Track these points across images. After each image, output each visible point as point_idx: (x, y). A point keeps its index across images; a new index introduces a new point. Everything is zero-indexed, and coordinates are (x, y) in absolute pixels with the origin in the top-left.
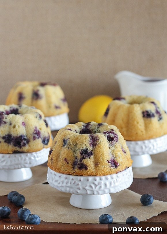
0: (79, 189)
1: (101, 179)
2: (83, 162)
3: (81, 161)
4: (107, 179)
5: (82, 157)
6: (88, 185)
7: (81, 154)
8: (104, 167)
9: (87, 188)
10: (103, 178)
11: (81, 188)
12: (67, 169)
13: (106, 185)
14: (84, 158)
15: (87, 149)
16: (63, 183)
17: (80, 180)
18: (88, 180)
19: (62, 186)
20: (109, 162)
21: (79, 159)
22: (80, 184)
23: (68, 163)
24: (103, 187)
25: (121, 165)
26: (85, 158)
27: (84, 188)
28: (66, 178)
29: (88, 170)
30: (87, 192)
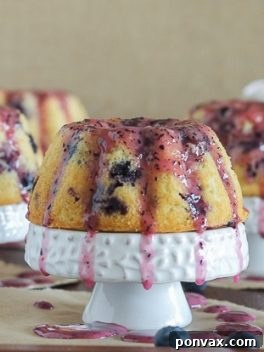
0: (104, 266)
1: (162, 242)
2: (114, 195)
3: (111, 191)
4: (178, 242)
5: (113, 181)
6: (128, 255)
7: (112, 175)
8: (171, 210)
9: (126, 262)
10: (168, 238)
11: (109, 263)
12: (73, 216)
13: (174, 257)
14: (119, 184)
15: (128, 163)
16: (63, 252)
17: (108, 243)
18: (128, 243)
19: (60, 263)
20: (183, 198)
21: (106, 188)
22: (107, 252)
23: (77, 199)
24: (167, 261)
25: (215, 209)
26: (121, 185)
27: (117, 264)
28: (71, 240)
29: (128, 215)
30: (124, 274)
